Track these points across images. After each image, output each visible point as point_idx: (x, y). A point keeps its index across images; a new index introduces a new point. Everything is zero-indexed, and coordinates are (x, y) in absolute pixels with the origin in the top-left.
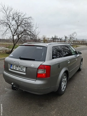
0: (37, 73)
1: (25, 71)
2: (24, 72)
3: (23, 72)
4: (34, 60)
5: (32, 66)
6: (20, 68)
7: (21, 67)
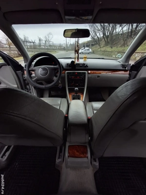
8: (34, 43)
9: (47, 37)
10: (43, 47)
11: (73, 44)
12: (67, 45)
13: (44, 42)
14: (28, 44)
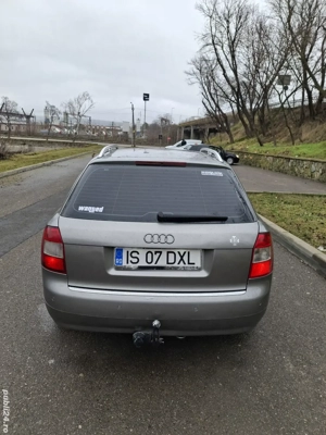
0: (252, 264)
1: (198, 264)
2: (199, 269)
3: (193, 270)
4: (223, 220)
5: (235, 241)
6: (171, 256)
7: (176, 251)
8: (28, 117)
9: (76, 105)
10: (58, 130)
11: (155, 126)
12: (134, 127)
13: (62, 116)
14: (13, 120)
